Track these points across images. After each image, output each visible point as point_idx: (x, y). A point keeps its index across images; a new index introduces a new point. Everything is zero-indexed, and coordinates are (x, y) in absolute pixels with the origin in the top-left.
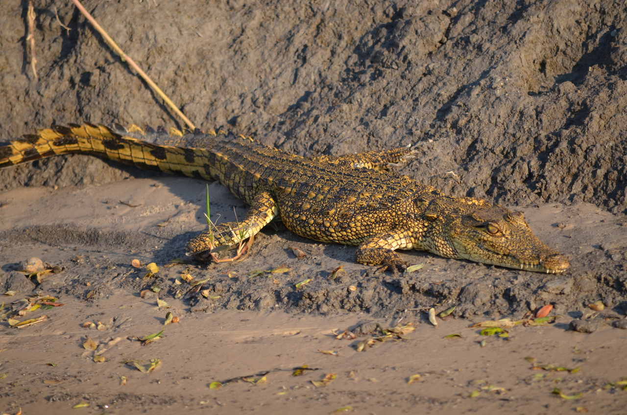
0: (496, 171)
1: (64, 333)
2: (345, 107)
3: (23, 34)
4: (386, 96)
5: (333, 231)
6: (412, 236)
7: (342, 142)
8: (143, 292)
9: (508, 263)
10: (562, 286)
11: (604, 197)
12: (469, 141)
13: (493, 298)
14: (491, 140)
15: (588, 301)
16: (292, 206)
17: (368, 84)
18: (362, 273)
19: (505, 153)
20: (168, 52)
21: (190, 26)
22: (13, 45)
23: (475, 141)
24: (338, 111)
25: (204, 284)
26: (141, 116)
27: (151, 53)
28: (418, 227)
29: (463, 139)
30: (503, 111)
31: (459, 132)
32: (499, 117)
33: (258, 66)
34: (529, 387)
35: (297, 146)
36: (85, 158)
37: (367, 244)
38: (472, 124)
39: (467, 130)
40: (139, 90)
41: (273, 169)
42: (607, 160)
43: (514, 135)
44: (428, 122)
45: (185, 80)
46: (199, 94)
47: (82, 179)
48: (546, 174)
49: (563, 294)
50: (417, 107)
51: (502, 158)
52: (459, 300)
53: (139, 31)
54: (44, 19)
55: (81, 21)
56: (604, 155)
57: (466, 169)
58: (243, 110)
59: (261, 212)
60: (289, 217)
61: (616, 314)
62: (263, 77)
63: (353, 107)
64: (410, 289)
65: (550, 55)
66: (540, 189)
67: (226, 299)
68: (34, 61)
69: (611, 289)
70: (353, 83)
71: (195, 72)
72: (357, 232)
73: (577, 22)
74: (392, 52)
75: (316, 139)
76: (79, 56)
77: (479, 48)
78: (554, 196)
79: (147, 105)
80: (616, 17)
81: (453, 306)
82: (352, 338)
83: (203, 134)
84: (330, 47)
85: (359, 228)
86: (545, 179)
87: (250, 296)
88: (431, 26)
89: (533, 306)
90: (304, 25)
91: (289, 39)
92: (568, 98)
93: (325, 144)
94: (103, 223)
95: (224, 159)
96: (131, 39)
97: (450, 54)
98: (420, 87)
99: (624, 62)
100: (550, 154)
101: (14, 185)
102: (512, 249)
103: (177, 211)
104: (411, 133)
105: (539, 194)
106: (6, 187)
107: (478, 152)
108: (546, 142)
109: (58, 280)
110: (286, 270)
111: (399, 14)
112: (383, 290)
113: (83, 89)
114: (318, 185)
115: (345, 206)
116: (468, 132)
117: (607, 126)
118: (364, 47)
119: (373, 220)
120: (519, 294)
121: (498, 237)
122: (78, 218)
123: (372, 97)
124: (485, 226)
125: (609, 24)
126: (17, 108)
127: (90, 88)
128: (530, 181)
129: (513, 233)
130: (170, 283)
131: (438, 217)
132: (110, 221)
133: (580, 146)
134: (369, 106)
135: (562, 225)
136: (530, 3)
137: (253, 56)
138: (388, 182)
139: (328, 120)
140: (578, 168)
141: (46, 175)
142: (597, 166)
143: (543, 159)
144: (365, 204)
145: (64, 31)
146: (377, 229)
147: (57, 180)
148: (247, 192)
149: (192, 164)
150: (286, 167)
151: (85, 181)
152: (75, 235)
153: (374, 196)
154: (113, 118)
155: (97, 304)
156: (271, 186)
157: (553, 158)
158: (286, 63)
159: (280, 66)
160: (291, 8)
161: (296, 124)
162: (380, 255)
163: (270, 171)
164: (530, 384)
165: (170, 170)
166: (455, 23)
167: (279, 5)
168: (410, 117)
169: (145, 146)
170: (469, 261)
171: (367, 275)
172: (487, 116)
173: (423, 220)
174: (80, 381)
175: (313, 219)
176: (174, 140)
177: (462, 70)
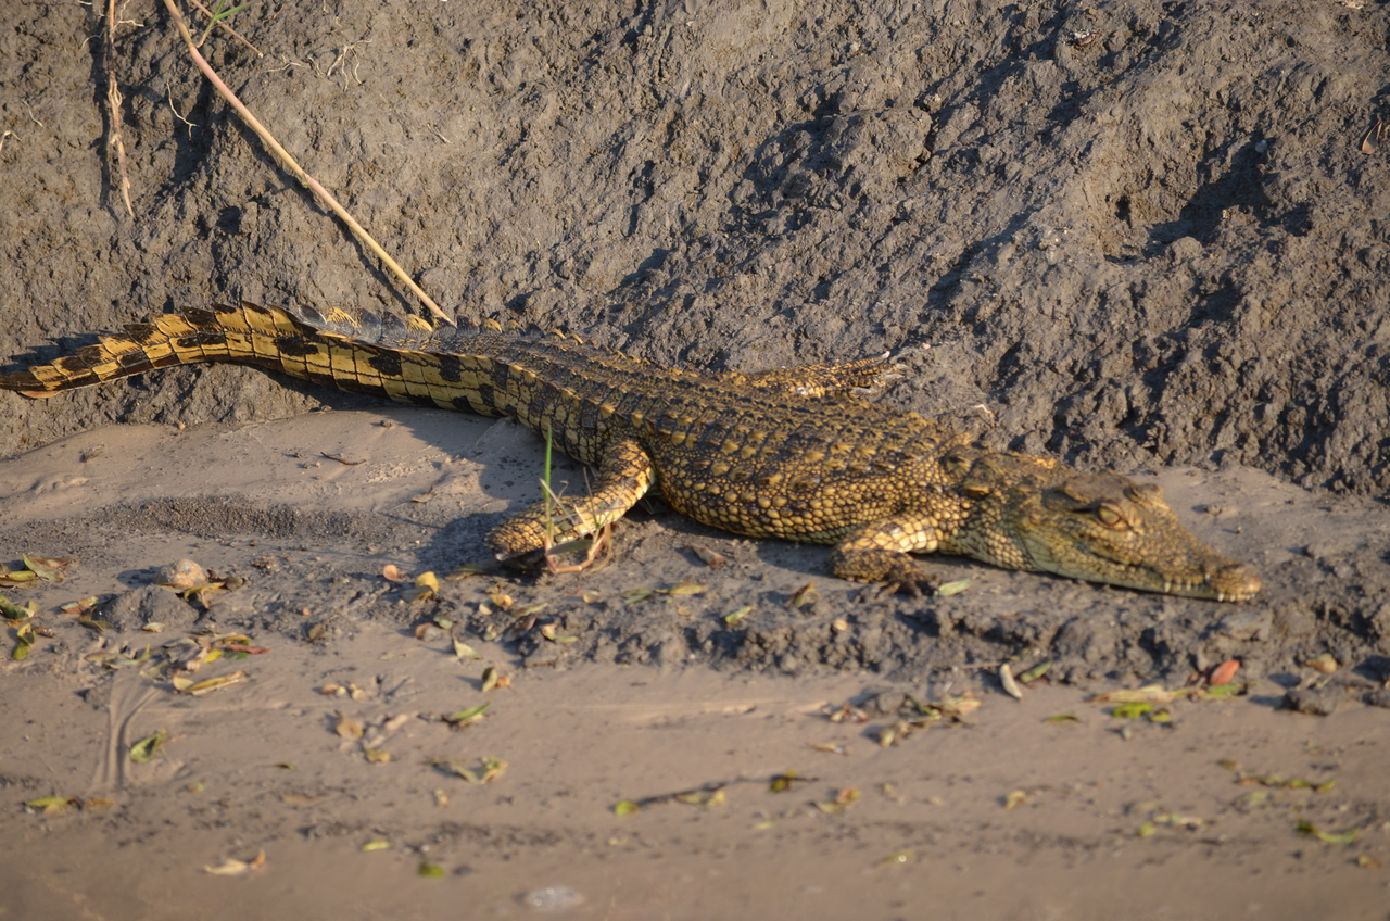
0: (1063, 404)
1: (288, 706)
2: (743, 279)
3: (99, 133)
4: (823, 260)
5: (776, 515)
6: (939, 527)
7: (746, 346)
8: (420, 629)
9: (1140, 580)
10: (1255, 625)
11: (1282, 457)
12: (1002, 347)
13: (1121, 647)
14: (1047, 346)
15: (1304, 653)
16: (690, 468)
17: (784, 237)
18: (852, 595)
19: (1077, 370)
20: (386, 171)
21: (424, 122)
22: (80, 154)
23: (1015, 349)
24: (731, 287)
25: (539, 614)
26: (340, 292)
27: (355, 173)
28: (951, 510)
29: (990, 344)
30: (1066, 290)
31: (980, 329)
32: (1059, 302)
33: (559, 200)
34: (1246, 818)
35: (653, 353)
36: (237, 371)
37: (853, 542)
38: (1006, 316)
39: (997, 326)
40: (335, 242)
41: (641, 397)
42: (1284, 387)
43: (1092, 338)
44: (915, 311)
45: (422, 225)
46: (448, 252)
47: (231, 409)
48: (1164, 412)
49: (1257, 639)
50: (888, 282)
51: (1071, 380)
52: (1055, 649)
53: (331, 130)
54: (141, 105)
55: (217, 108)
56: (1276, 378)
57: (1004, 401)
58: (536, 283)
59: (626, 478)
60: (682, 488)
61: (1362, 679)
62: (569, 220)
63: (759, 280)
64: (955, 627)
65: (1135, 187)
66: (1156, 439)
67: (589, 644)
68: (126, 184)
69: (1344, 632)
70: (751, 235)
71: (440, 210)
72: (825, 518)
73: (1185, 124)
74: (828, 178)
75: (692, 340)
76: (215, 175)
77: (1000, 171)
78: (1181, 455)
79: (349, 270)
80: (1262, 116)
81: (1044, 661)
82: (861, 721)
83: (474, 327)
84: (698, 165)
85: (829, 511)
86: (1162, 421)
87: (638, 638)
88: (901, 129)
89: (1203, 663)
90: (642, 126)
91: (615, 150)
92: (1191, 269)
93: (711, 350)
94: (300, 494)
95: (530, 377)
96: (315, 145)
97: (942, 182)
98: (890, 243)
99: (1290, 201)
100: (1171, 374)
101: (97, 420)
102: (1148, 554)
103: (439, 475)
104: (880, 331)
105: (1153, 450)
106: (81, 423)
107: (1022, 369)
108: (1157, 351)
109: (239, 603)
110: (698, 589)
111: (830, 104)
112: (899, 628)
113: (225, 238)
114: (742, 428)
115: (802, 468)
116: (1000, 331)
117: (1276, 322)
118: (766, 166)
119: (858, 497)
120: (1172, 639)
121: (1119, 531)
122: (246, 484)
123: (794, 261)
124: (1094, 510)
125: (1249, 129)
126: (98, 273)
127: (239, 238)
128: (1130, 422)
129: (1148, 524)
130: (469, 611)
131: (992, 491)
132: (313, 491)
133: (1228, 359)
134: (789, 278)
135: (1214, 510)
136: (1089, 87)
137: (549, 182)
138: (884, 424)
139: (712, 305)
140: (1226, 402)
141: (159, 401)
142: (1263, 397)
143: (1156, 382)
144: (842, 465)
145: (180, 128)
146: (867, 513)
147: (182, 411)
148: (583, 440)
149: (454, 384)
150: (667, 392)
151: (238, 414)
152: (245, 517)
153: (860, 451)
154: (286, 295)
155: (334, 650)
156: (640, 429)
157: (1175, 382)
158: (614, 195)
159: (602, 200)
160: (615, 91)
161: (646, 311)
162: (880, 563)
163: (635, 400)
164: (1247, 812)
165: (407, 394)
166: (943, 123)
167: (590, 85)
168: (877, 300)
169: (360, 348)
170: (1055, 576)
171: (863, 600)
172: (1035, 301)
173: (960, 496)
174: (354, 798)
175: (736, 492)
176: (416, 338)
177: (969, 212)
